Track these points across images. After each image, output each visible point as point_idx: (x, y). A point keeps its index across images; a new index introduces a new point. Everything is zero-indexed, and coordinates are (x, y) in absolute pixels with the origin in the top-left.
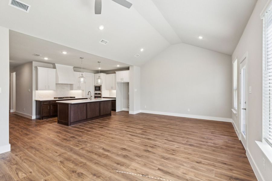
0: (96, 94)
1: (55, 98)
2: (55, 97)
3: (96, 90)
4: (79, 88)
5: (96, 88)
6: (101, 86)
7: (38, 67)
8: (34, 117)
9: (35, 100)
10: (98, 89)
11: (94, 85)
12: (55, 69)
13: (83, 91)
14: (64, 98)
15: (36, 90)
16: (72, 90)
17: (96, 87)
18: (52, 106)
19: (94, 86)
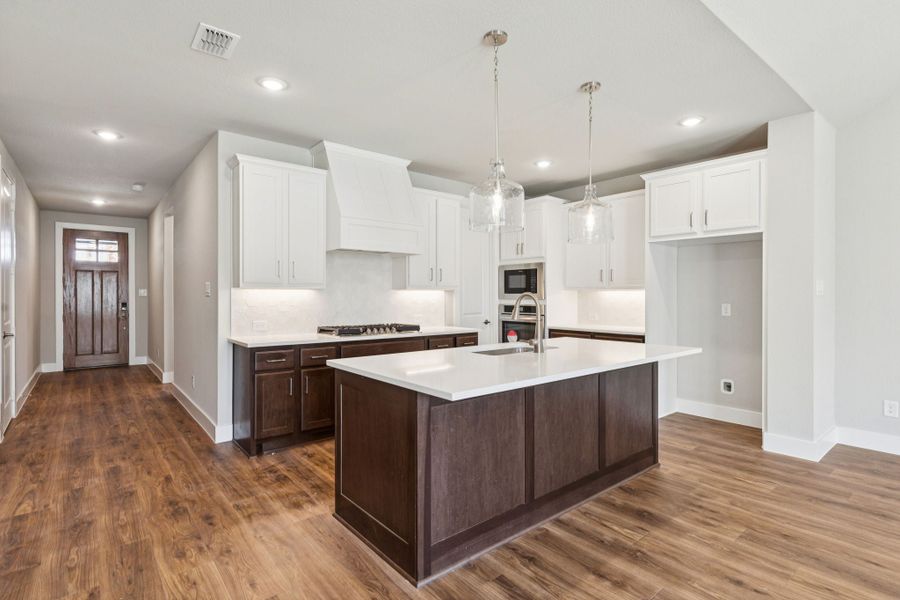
0: (509, 309)
1: (322, 330)
2: (324, 325)
3: (508, 290)
4: (434, 279)
5: (511, 277)
6: (541, 265)
7: (240, 157)
8: (224, 432)
9: (229, 341)
10: (523, 286)
11: (497, 264)
12: (324, 172)
13: (450, 292)
14: (365, 329)
15: (234, 287)
16: (404, 288)
17: (508, 274)
18: (306, 380)
19: (500, 267)
